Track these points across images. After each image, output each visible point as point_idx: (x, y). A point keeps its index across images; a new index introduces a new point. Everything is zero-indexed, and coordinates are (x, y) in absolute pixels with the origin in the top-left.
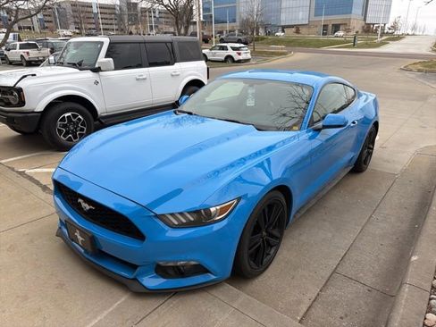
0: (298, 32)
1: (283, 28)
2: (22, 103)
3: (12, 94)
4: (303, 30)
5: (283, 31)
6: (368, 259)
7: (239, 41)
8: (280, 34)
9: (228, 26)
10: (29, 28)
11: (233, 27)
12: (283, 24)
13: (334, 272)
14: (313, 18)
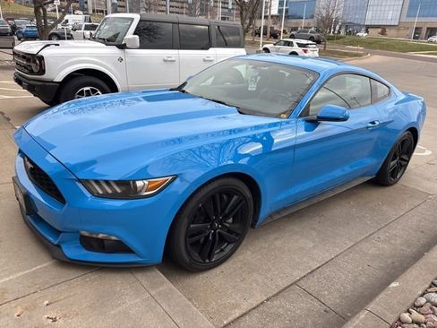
0: (383, 33)
1: (368, 28)
2: (42, 71)
3: (35, 62)
4: (390, 32)
5: (367, 31)
6: (343, 277)
7: (311, 38)
8: (363, 34)
9: (303, 22)
10: (102, 11)
11: (309, 24)
12: (367, 23)
13: (295, 283)
14: (404, 19)
